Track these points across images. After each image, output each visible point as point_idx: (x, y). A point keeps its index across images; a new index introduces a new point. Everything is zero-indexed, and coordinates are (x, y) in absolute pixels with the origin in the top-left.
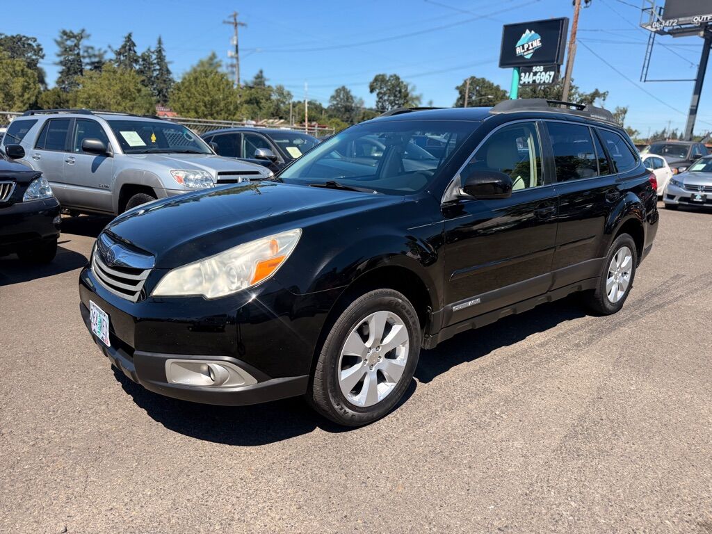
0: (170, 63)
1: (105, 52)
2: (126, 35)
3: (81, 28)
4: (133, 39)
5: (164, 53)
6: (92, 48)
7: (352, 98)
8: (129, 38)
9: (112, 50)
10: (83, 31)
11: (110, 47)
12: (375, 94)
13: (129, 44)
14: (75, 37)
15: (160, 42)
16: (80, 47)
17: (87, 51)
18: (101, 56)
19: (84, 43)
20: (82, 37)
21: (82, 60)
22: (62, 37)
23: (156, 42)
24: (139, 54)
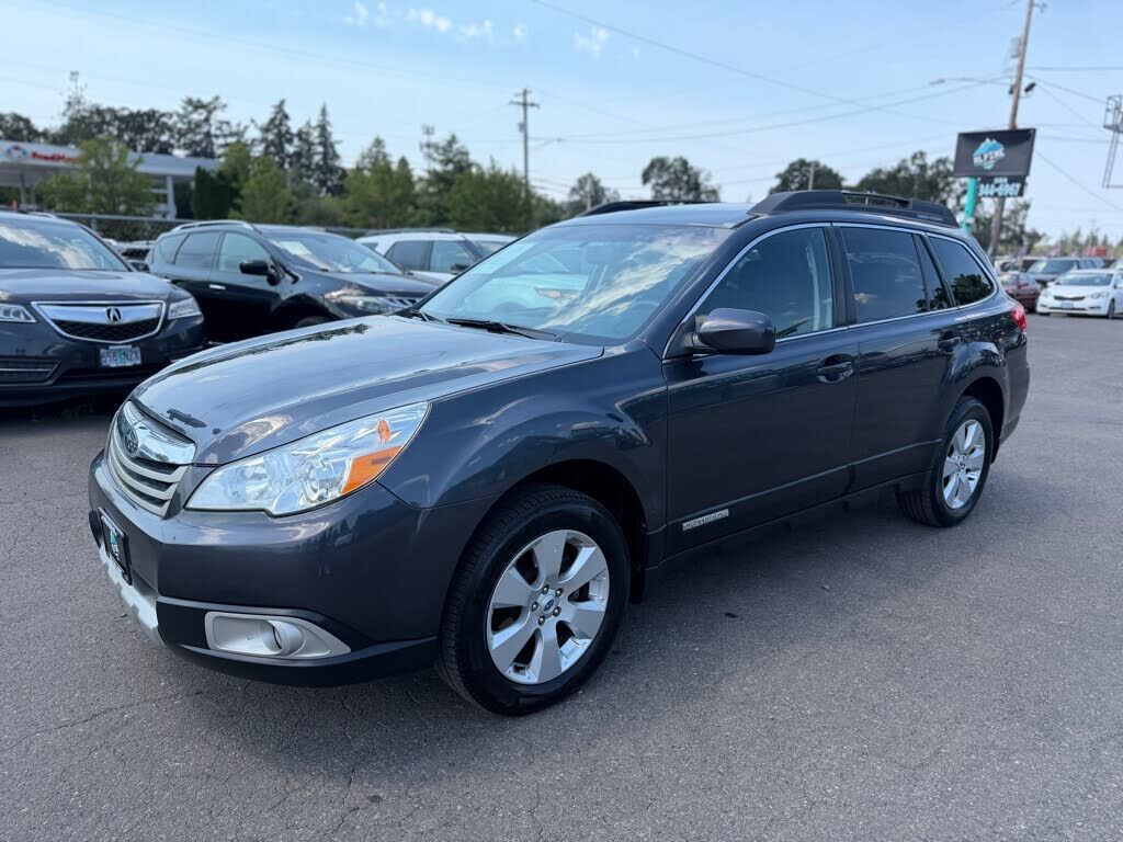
0: (337, 142)
1: (246, 128)
2: (277, 103)
3: (214, 95)
4: (287, 109)
5: (329, 129)
6: (228, 123)
7: (603, 190)
8: (280, 107)
9: (256, 126)
10: (217, 98)
11: (253, 121)
12: (649, 186)
13: (281, 115)
14: (204, 107)
15: (324, 112)
16: (212, 122)
17: (220, 128)
18: (239, 134)
19: (218, 116)
20: (215, 108)
21: (214, 140)
22: (185, 108)
23: (318, 112)
24: (294, 130)
